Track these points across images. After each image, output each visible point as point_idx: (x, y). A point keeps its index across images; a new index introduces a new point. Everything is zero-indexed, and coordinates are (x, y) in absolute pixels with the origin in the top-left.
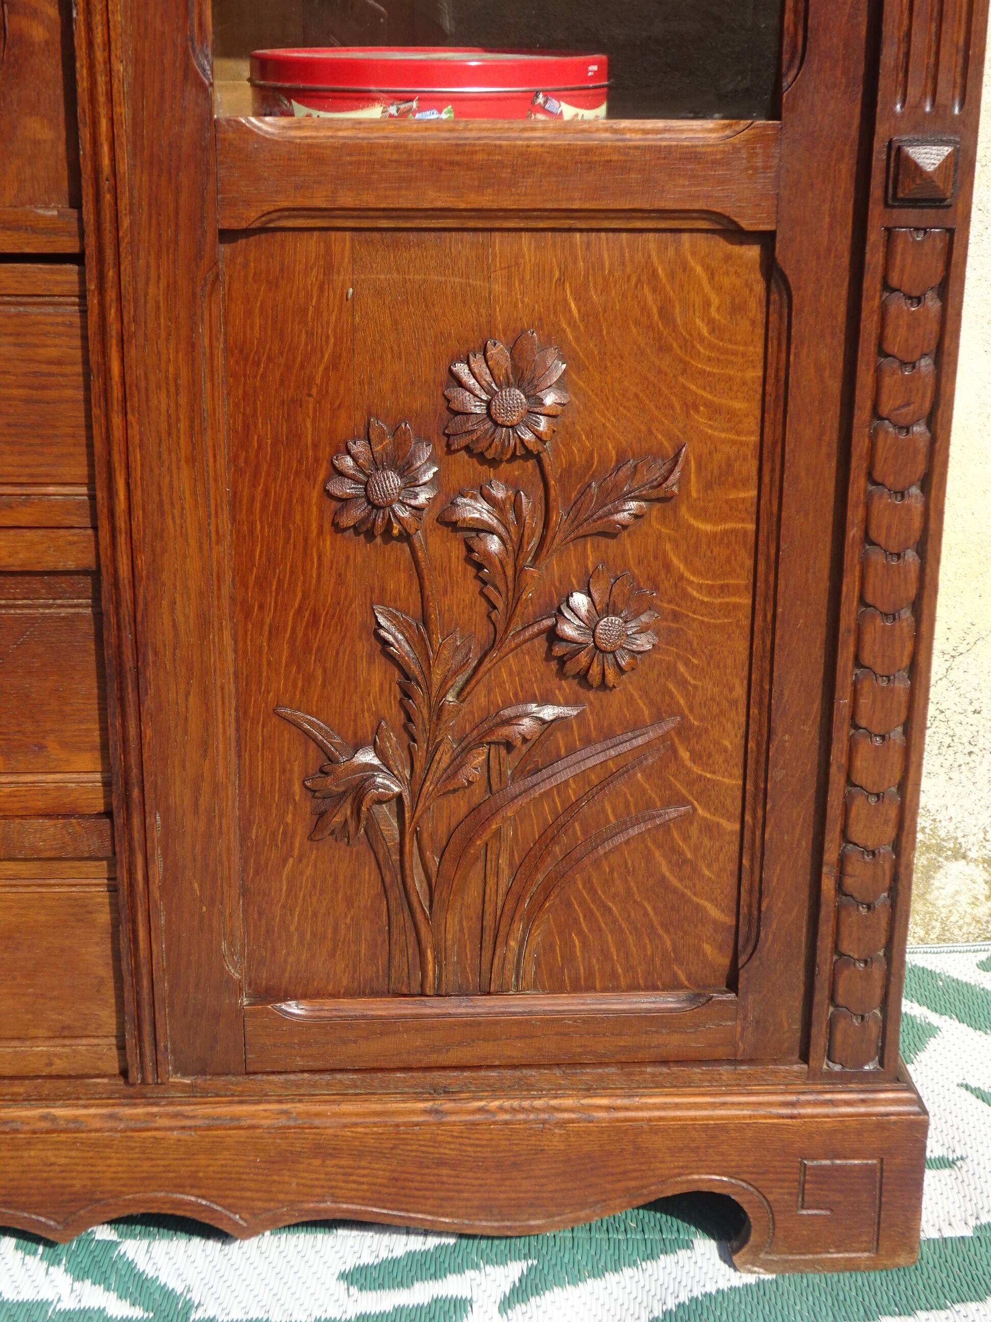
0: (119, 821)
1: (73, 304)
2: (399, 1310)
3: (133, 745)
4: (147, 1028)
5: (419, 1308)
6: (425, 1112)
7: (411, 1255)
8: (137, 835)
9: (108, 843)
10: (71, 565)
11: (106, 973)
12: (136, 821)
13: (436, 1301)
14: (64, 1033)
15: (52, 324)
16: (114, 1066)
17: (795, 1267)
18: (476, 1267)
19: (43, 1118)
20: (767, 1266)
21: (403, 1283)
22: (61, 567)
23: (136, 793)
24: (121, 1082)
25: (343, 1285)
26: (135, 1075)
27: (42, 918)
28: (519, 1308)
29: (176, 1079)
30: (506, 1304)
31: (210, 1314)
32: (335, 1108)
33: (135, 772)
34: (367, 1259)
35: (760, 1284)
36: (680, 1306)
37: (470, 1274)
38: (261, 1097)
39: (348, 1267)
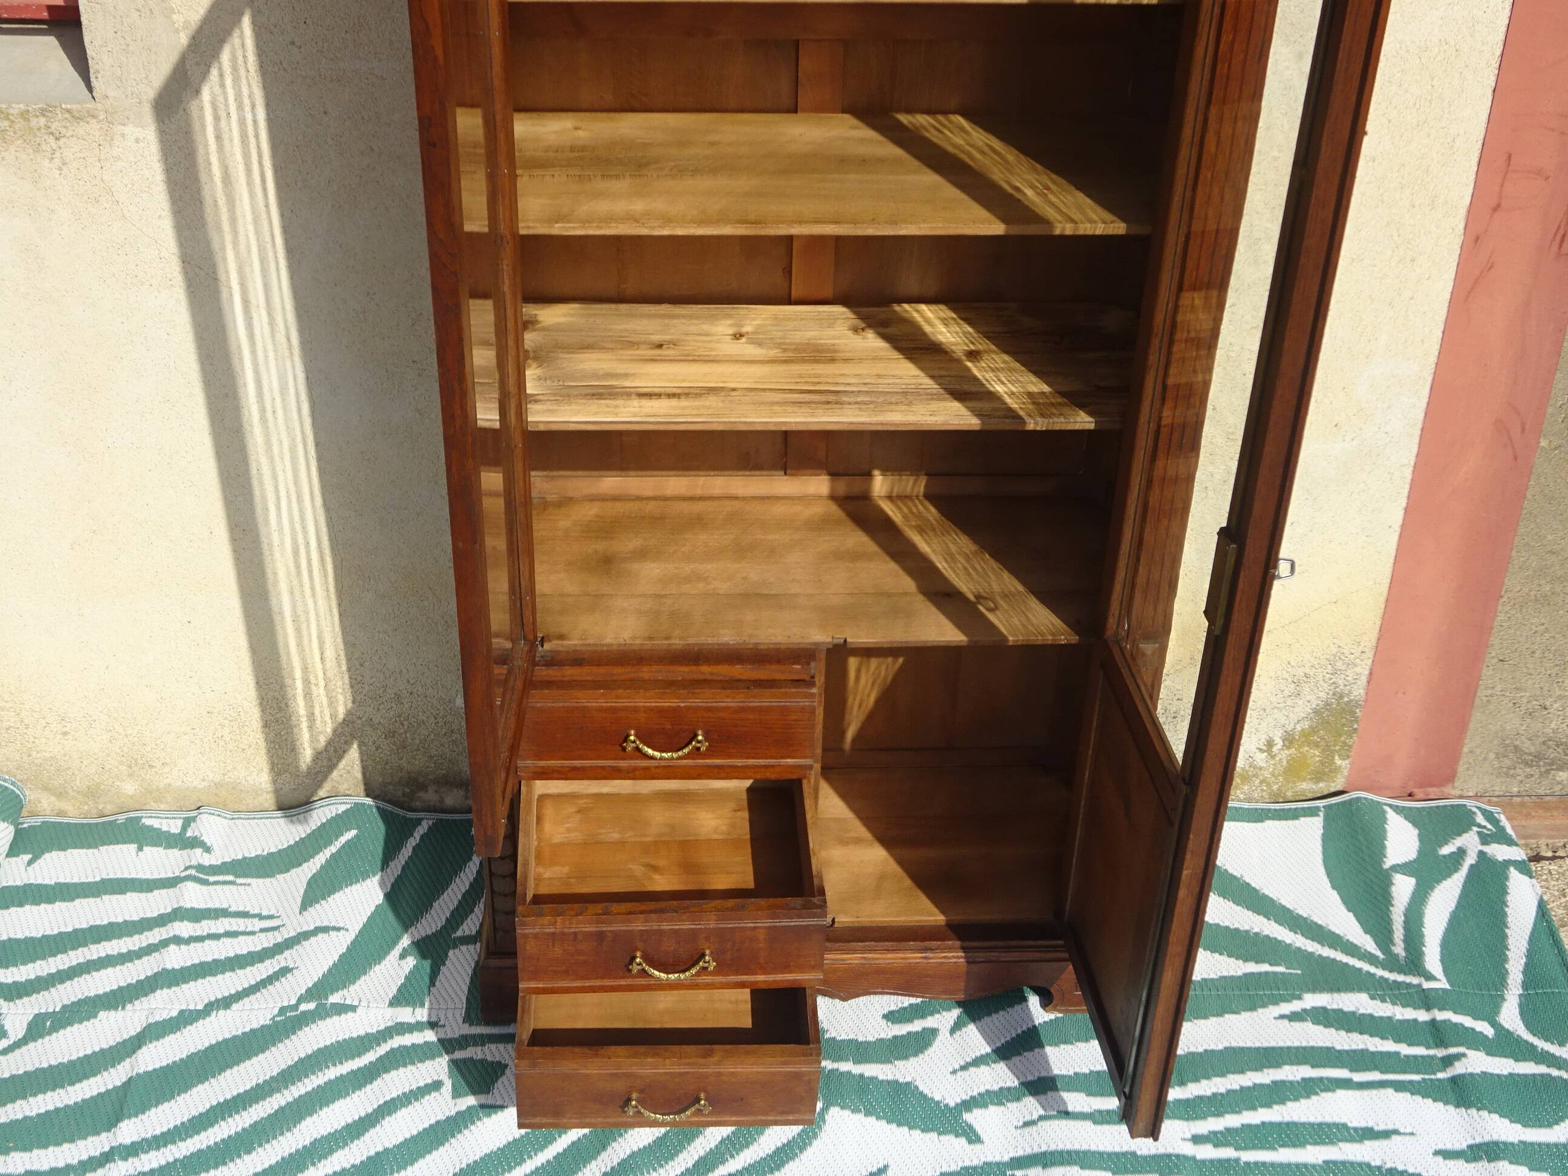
2: (909, 1033)
5: (917, 1033)
6: (922, 958)
7: (911, 1005)
13: (924, 1029)
17: (1071, 1011)
18: (939, 1012)
20: (1060, 1011)
21: (910, 1020)
25: (885, 1022)
28: (958, 1033)
30: (953, 1031)
31: (833, 1035)
32: (884, 956)
34: (893, 1008)
35: (1057, 1019)
36: (1023, 1032)
37: (937, 1016)
38: (855, 951)
39: (886, 1012)
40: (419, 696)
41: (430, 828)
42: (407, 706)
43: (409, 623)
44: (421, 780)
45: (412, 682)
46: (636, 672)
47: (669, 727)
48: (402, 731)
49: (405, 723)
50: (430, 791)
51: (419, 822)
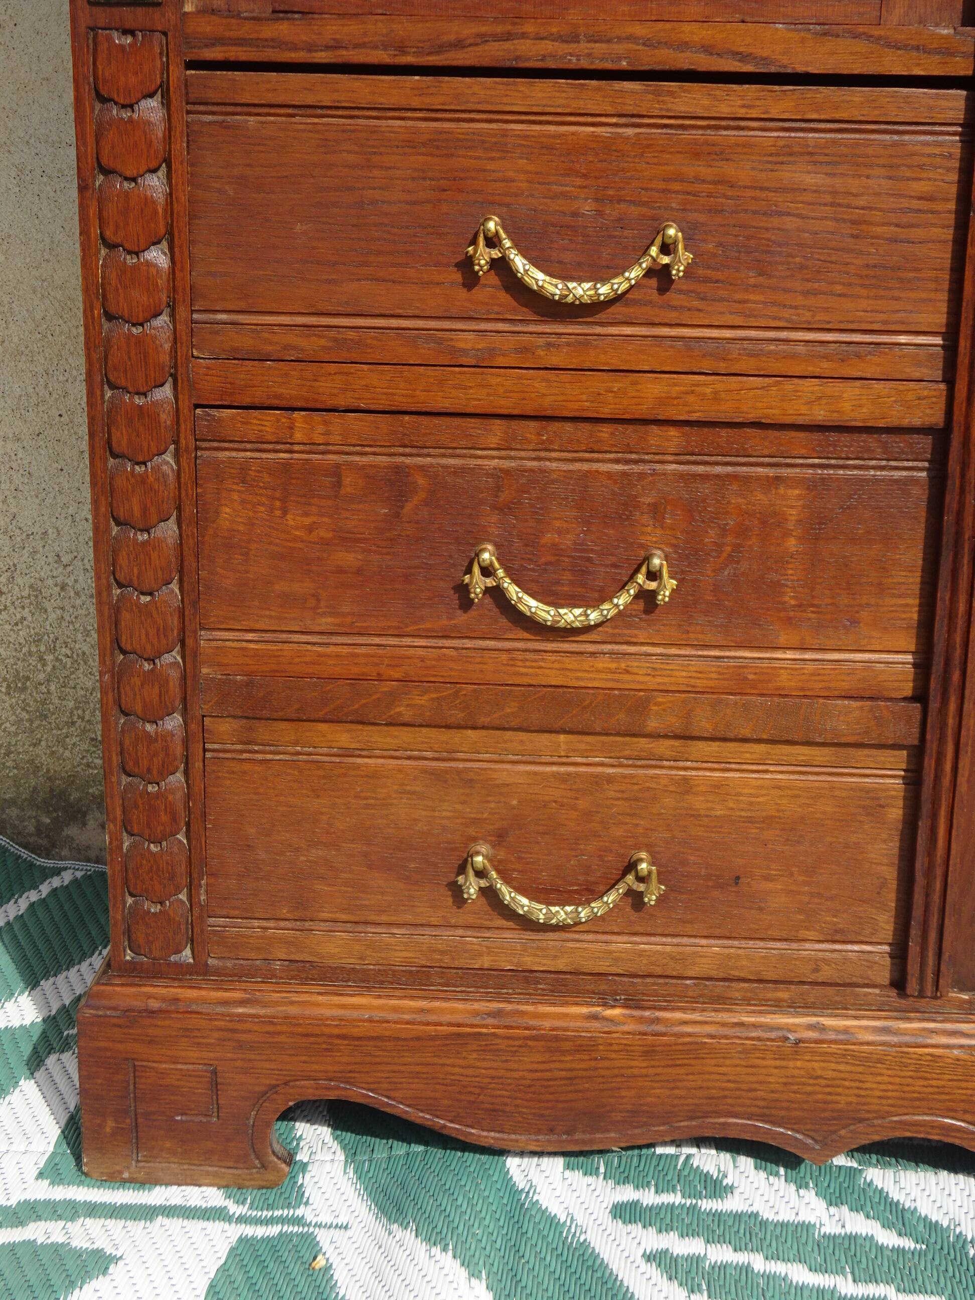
0: (934, 705)
1: (955, 134)
3: (960, 622)
4: (933, 936)
8: (951, 722)
9: (916, 731)
10: (917, 422)
11: (890, 874)
12: (952, 707)
14: (837, 936)
15: (929, 155)
16: (884, 976)
19: (811, 1027)
22: (906, 422)
23: (956, 676)
24: (893, 993)
26: (912, 986)
27: (829, 809)
29: (954, 994)
33: (958, 652)
40: (77, 594)
41: (75, 882)
42: (53, 616)
43: (65, 419)
44: (74, 795)
45: (65, 559)
46: (508, 37)
47: (587, 207)
48: (41, 676)
49: (49, 658)
50: (92, 824)
51: (57, 872)
